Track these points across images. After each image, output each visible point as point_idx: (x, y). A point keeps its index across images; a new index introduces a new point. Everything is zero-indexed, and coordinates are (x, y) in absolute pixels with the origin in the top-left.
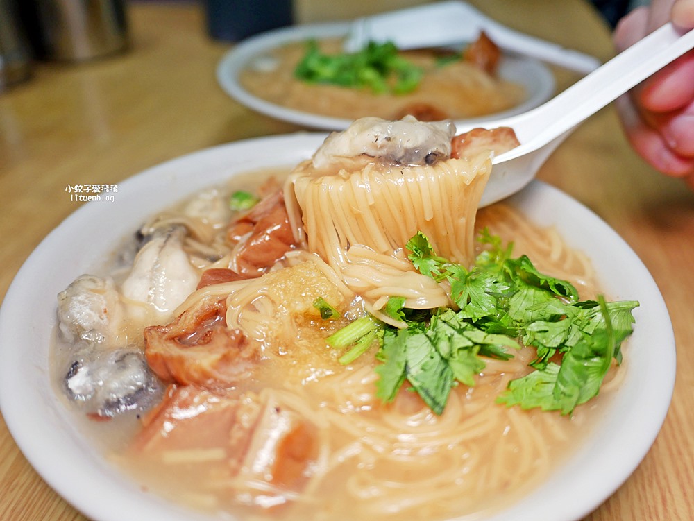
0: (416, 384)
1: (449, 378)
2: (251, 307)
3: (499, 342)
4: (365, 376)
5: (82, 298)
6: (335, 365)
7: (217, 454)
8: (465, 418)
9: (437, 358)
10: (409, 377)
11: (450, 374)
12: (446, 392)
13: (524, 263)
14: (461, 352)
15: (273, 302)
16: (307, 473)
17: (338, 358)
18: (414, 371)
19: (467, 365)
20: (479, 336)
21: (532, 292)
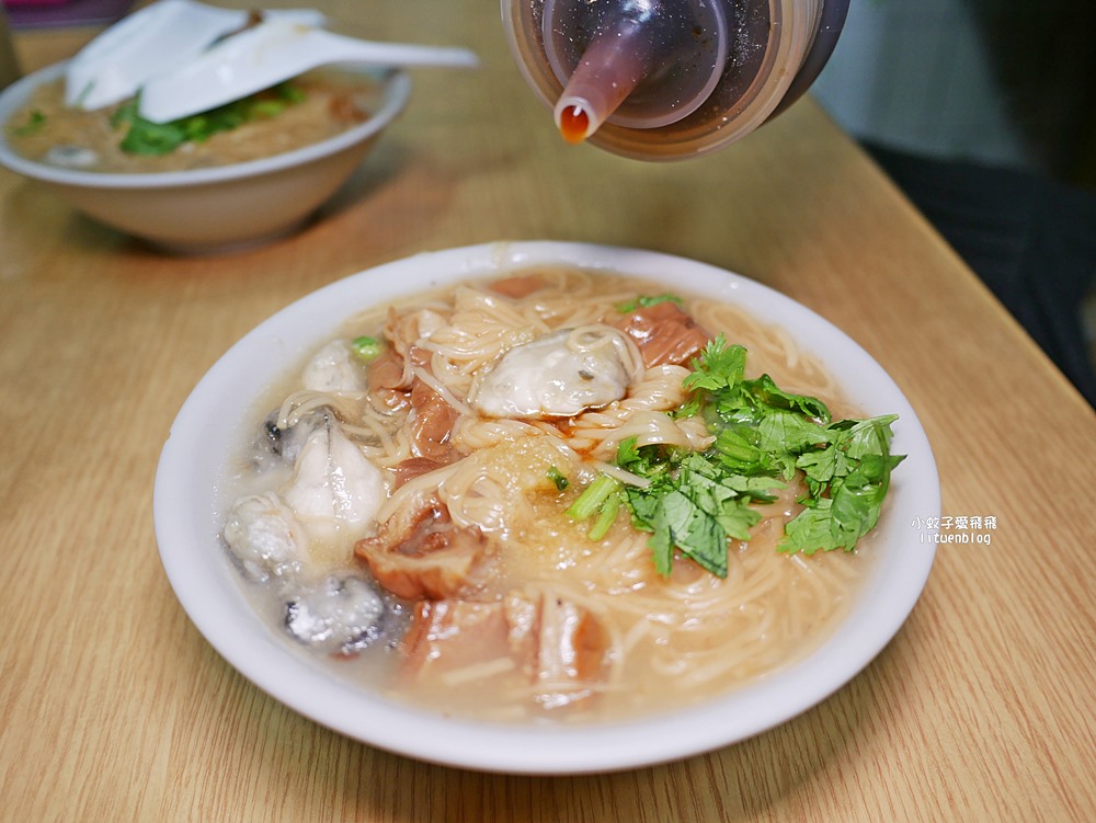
0: (688, 549)
1: (721, 536)
2: (473, 493)
3: (763, 485)
4: (630, 549)
5: (259, 524)
6: (586, 542)
7: (504, 665)
8: (748, 575)
9: (701, 516)
10: (677, 543)
11: (721, 531)
12: (723, 552)
13: (766, 384)
14: (726, 505)
15: (496, 482)
16: (605, 662)
17: (588, 533)
18: (681, 535)
19: (737, 518)
20: (741, 483)
21: (780, 417)
